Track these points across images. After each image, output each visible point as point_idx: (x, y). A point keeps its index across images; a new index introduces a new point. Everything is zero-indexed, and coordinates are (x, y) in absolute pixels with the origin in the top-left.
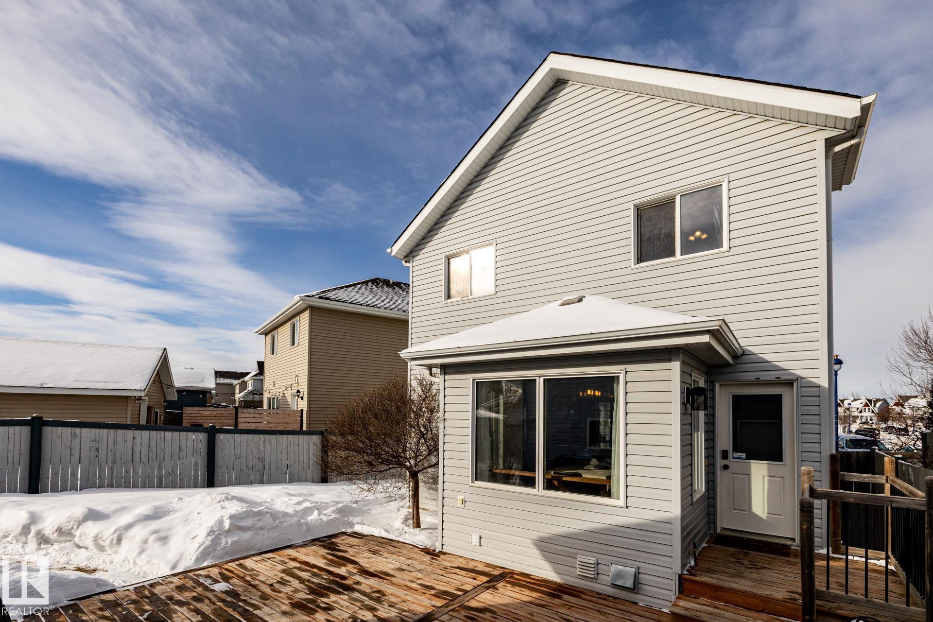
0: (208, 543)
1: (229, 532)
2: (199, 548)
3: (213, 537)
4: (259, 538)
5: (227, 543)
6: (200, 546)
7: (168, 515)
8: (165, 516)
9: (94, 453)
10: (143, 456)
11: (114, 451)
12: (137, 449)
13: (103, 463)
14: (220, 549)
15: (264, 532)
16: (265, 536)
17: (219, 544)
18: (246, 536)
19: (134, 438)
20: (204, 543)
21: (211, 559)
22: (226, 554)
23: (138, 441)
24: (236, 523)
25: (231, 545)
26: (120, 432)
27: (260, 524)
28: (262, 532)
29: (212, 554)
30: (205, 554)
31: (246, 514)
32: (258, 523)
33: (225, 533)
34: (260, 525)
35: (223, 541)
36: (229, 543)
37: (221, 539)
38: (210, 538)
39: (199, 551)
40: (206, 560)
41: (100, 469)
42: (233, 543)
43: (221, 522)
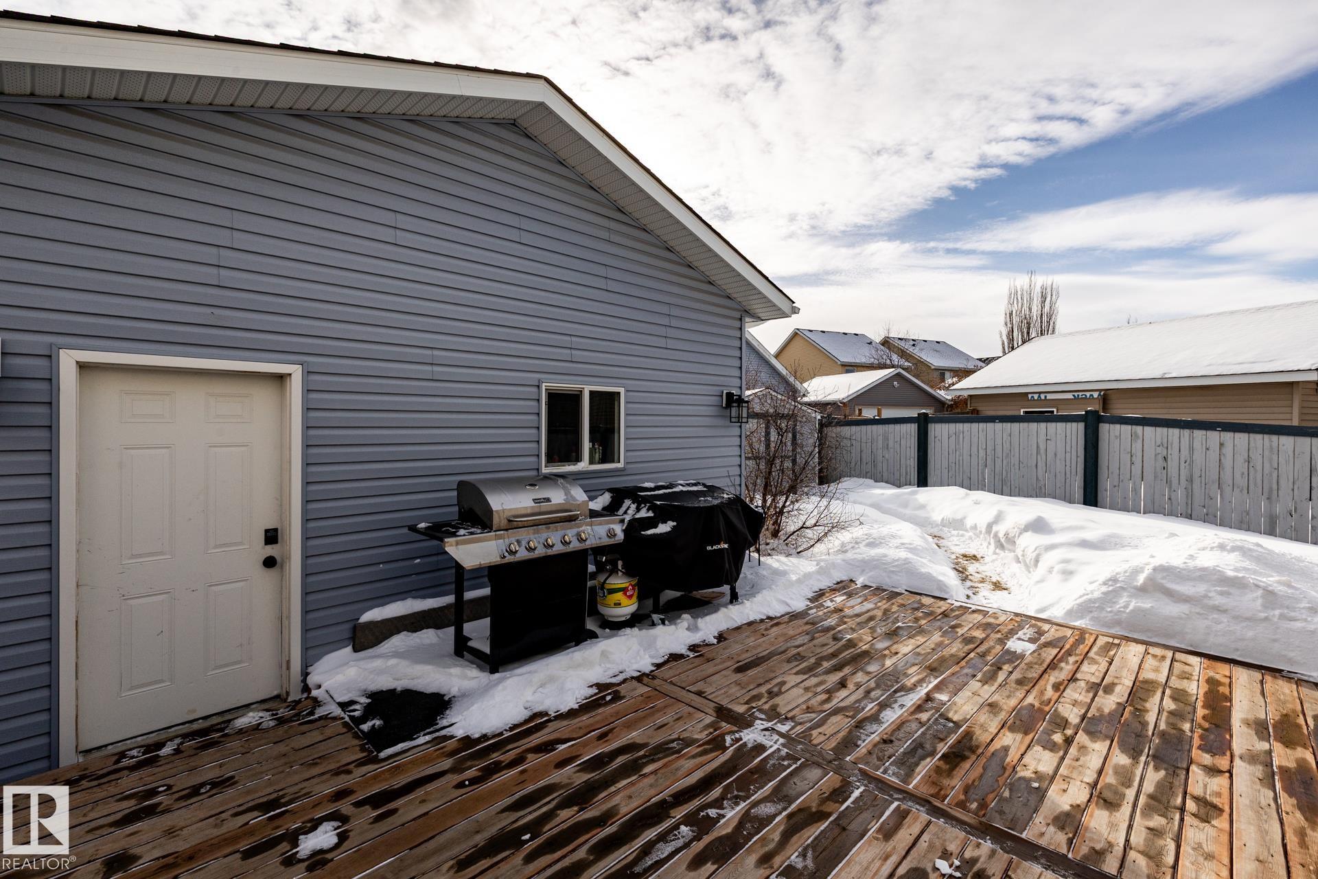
0: (1097, 595)
1: (1143, 590)
2: (1081, 597)
3: (1111, 588)
4: (1202, 624)
5: (1126, 607)
6: (1084, 595)
7: (1118, 549)
8: (1114, 549)
9: (1161, 463)
10: (1238, 475)
11: (1191, 463)
12: (1228, 462)
13: (1175, 481)
14: (1111, 612)
15: (1224, 618)
16: (1220, 627)
17: (1114, 603)
18: (1172, 609)
19: (1221, 445)
20: (1092, 592)
21: (1091, 620)
22: (1118, 623)
23: (1228, 450)
24: (1163, 581)
25: (1132, 611)
26: (1199, 434)
27: (1218, 600)
28: (1215, 616)
29: (1095, 614)
30: (1085, 608)
31: (1198, 574)
32: (1218, 597)
33: (1132, 590)
34: (1217, 603)
35: (1122, 601)
36: (1131, 607)
37: (1121, 597)
38: (1104, 589)
39: (1079, 601)
40: (1082, 618)
41: (1170, 488)
42: (1137, 611)
43: (1136, 571)
